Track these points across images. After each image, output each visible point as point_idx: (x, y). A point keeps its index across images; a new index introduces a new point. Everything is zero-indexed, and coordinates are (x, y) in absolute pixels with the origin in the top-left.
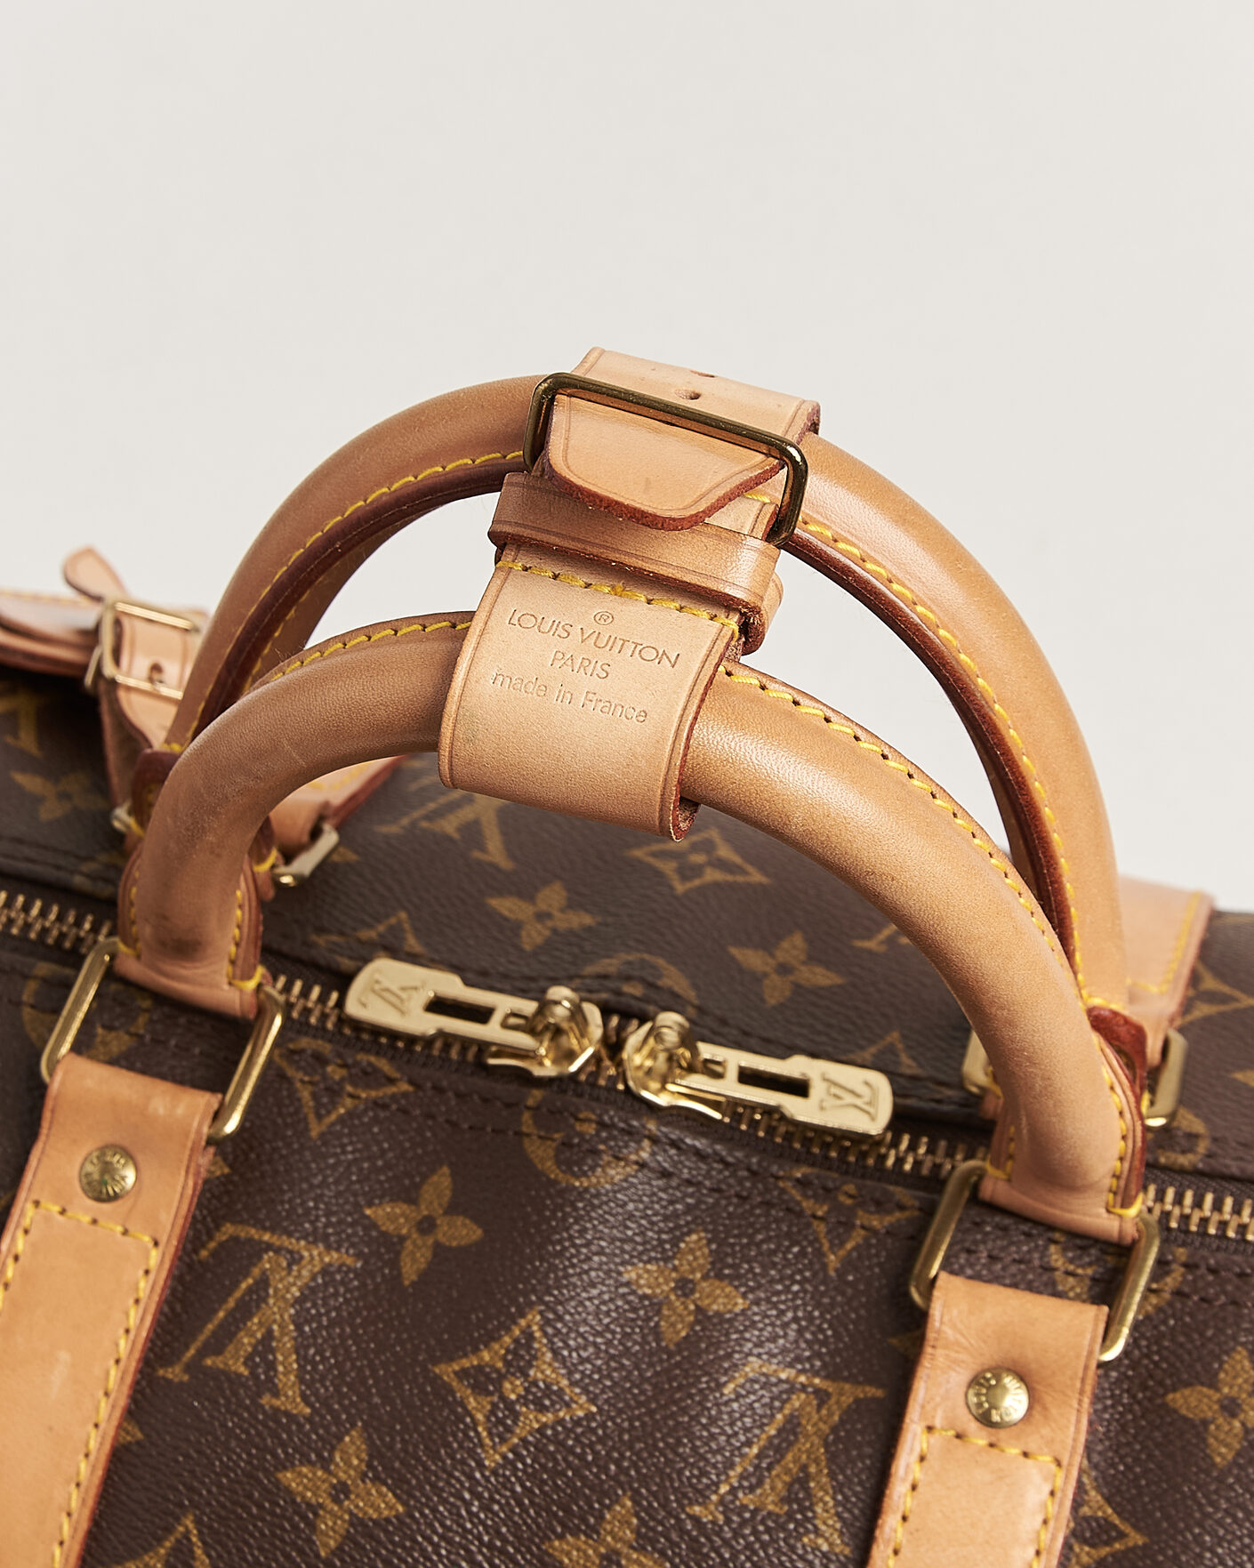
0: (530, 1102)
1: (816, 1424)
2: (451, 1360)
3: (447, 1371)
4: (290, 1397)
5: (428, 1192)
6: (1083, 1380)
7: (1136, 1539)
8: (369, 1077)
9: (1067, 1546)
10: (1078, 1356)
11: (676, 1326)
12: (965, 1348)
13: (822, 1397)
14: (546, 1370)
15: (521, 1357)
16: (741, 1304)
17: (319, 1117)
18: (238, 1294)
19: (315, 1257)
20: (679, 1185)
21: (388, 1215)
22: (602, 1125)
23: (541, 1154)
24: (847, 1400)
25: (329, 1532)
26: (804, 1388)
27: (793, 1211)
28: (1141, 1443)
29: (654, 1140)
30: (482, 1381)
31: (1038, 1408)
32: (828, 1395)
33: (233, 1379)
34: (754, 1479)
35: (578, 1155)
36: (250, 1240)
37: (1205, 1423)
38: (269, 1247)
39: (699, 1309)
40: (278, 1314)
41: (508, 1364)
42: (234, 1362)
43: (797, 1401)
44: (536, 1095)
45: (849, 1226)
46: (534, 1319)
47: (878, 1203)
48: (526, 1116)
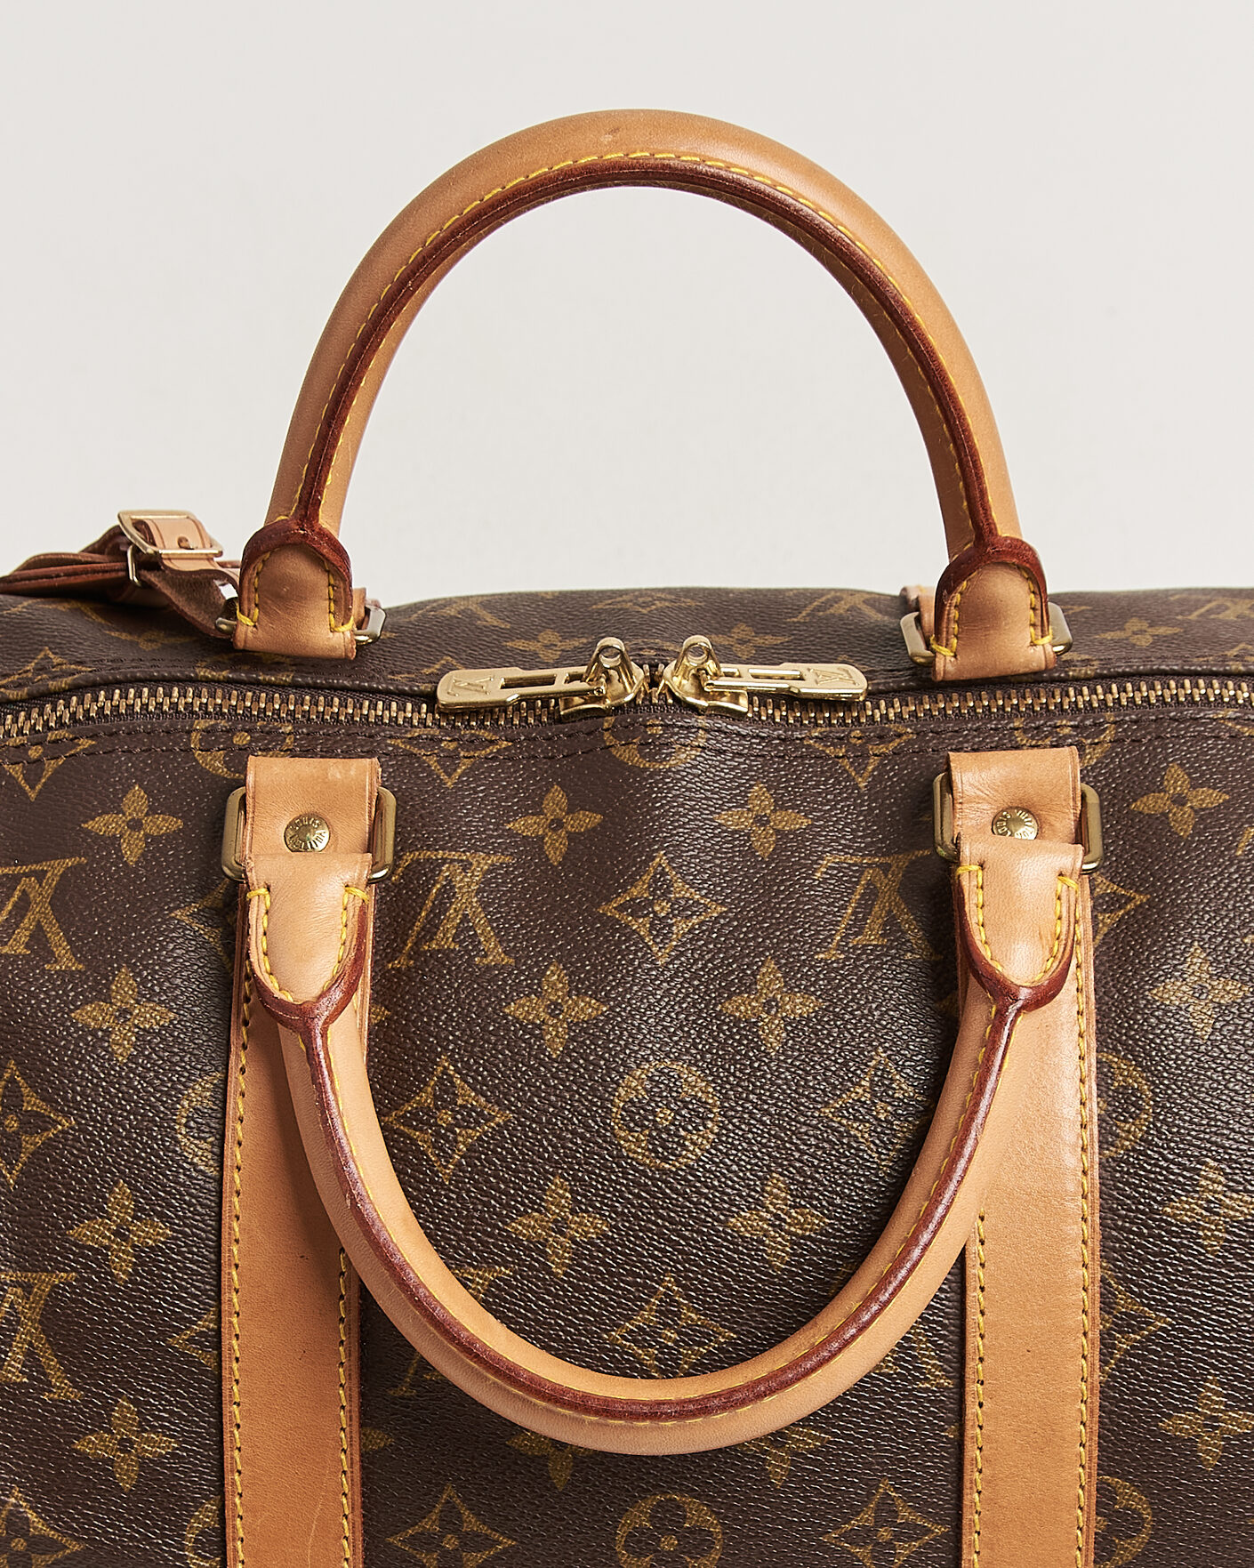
0: (606, 725)
1: (885, 884)
2: (609, 901)
3: (609, 909)
4: (494, 953)
5: (548, 804)
6: (1074, 799)
7: (1140, 899)
8: (474, 743)
9: (1094, 918)
10: (1067, 783)
11: (764, 843)
12: (984, 799)
13: (885, 868)
14: (681, 890)
15: (661, 888)
16: (806, 822)
17: (449, 775)
18: (432, 897)
19: (482, 863)
20: (733, 757)
21: (524, 826)
22: (666, 726)
23: (629, 755)
24: (904, 864)
25: (555, 1039)
26: (869, 865)
27: (821, 757)
28: (1122, 839)
29: (707, 731)
30: (636, 908)
31: (1046, 827)
32: (890, 865)
33: (447, 953)
34: (857, 926)
35: (655, 749)
36: (428, 860)
37: (1165, 815)
38: (444, 861)
39: (777, 832)
40: (466, 901)
41: (653, 893)
42: (445, 939)
43: (868, 875)
44: (609, 721)
45: (865, 756)
46: (661, 859)
47: (880, 737)
48: (606, 735)
